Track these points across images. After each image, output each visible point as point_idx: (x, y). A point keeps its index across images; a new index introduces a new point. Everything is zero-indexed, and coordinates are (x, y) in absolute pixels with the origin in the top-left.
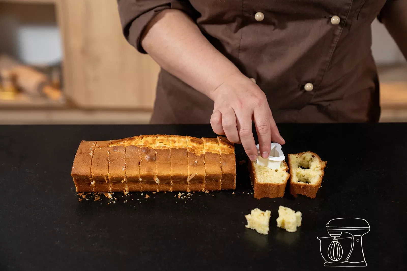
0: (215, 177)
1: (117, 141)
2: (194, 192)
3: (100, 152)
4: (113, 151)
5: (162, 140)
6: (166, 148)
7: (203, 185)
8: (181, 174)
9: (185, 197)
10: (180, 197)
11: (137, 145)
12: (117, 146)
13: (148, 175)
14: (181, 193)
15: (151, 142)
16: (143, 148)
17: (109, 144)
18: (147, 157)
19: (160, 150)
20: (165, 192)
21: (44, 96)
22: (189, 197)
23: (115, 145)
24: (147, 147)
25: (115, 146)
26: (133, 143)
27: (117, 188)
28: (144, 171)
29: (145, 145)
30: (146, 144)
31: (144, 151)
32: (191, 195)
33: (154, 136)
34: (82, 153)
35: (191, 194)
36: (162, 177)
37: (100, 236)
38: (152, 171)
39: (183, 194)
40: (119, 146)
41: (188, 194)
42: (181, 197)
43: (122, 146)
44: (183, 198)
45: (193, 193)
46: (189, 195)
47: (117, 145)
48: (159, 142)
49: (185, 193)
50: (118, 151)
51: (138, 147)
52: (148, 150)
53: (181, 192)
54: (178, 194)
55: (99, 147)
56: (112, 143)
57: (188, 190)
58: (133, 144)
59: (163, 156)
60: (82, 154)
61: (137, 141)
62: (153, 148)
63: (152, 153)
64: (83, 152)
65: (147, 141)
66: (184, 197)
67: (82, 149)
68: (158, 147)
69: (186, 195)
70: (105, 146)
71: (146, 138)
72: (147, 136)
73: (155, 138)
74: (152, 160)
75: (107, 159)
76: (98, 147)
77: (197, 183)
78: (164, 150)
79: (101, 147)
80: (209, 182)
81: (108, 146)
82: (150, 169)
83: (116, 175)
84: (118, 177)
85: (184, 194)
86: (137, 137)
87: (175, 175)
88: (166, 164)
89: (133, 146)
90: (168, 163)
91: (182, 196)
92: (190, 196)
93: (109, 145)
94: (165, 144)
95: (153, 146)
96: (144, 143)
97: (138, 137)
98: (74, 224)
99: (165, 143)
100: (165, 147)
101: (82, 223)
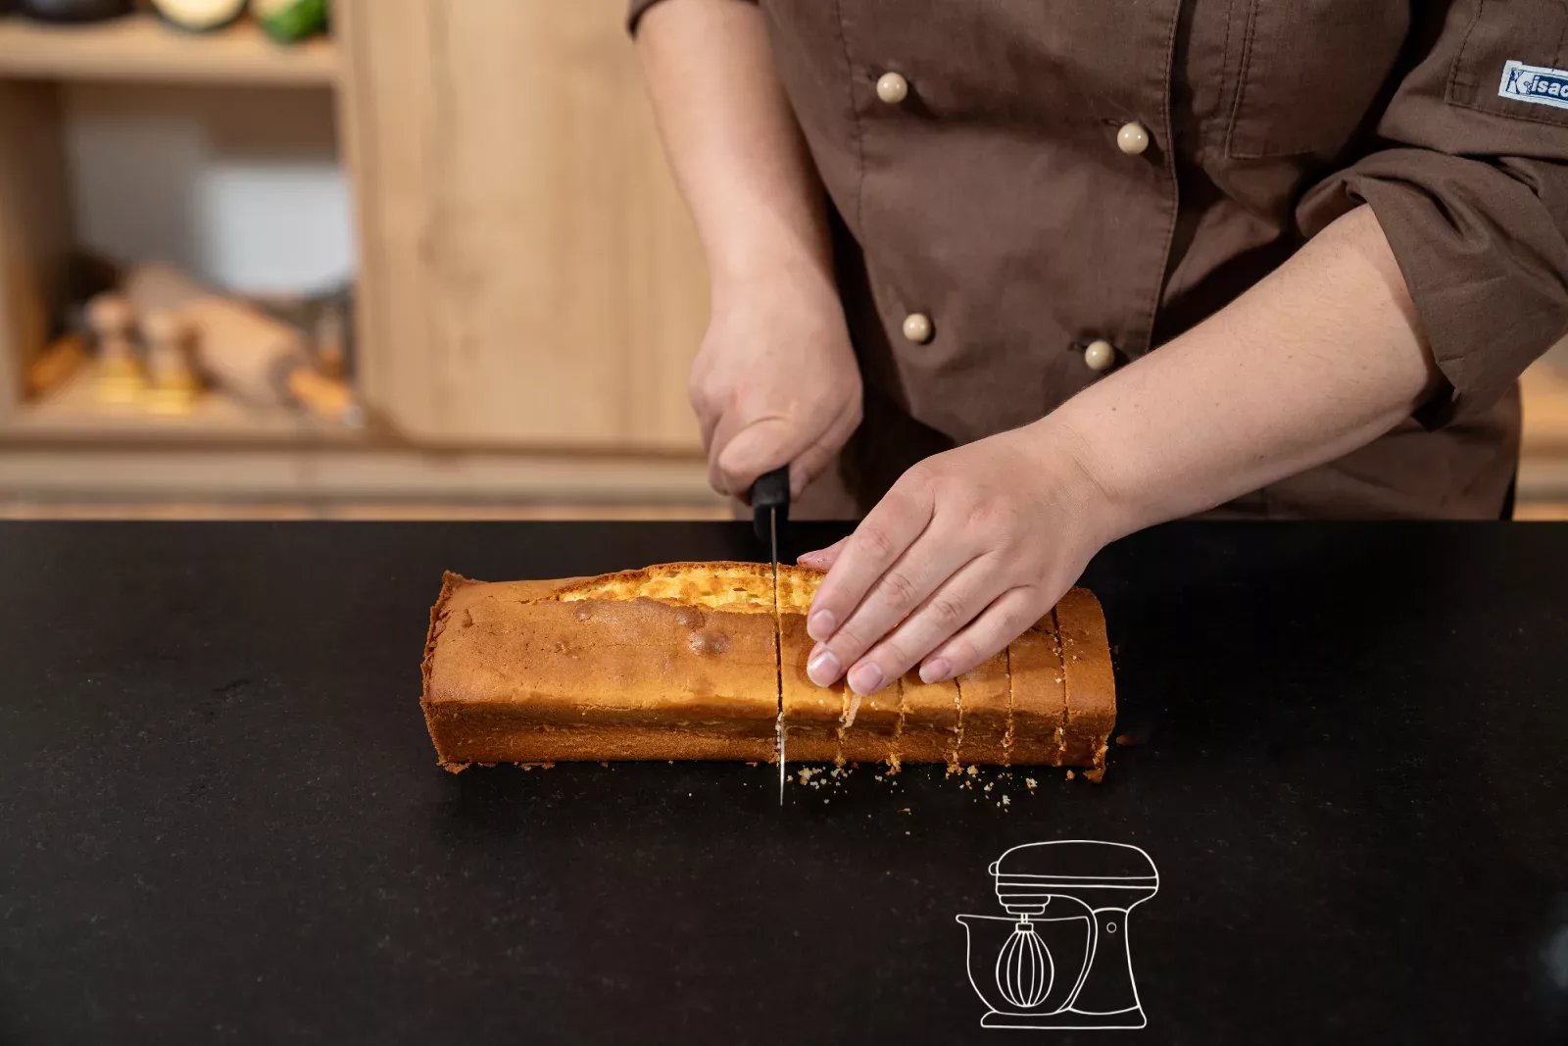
0: (938, 717)
1: (588, 583)
2: (855, 765)
3: (532, 618)
4: (578, 617)
5: (743, 581)
6: (758, 611)
7: (890, 741)
8: (818, 704)
9: (824, 782)
10: (808, 784)
11: (658, 596)
12: (589, 599)
13: (698, 706)
14: (811, 769)
15: (707, 588)
16: (681, 608)
17: (563, 591)
18: (695, 642)
19: (739, 616)
20: (755, 764)
21: (293, 403)
22: (838, 784)
23: (583, 597)
24: (696, 607)
25: (582, 601)
26: (644, 591)
27: (589, 749)
28: (685, 690)
29: (685, 597)
30: (688, 595)
31: (683, 621)
32: (845, 775)
33: (714, 566)
34: (472, 624)
35: (846, 772)
36: (747, 710)
37: (533, 922)
38: (713, 688)
39: (816, 771)
40: (596, 601)
41: (834, 774)
42: (809, 781)
43: (608, 600)
44: (818, 787)
45: (854, 769)
46: (840, 774)
47: (588, 595)
48: (732, 588)
49: (824, 768)
50: (595, 619)
51: (662, 605)
52: (696, 617)
53: (810, 765)
54: (800, 773)
55: (528, 601)
56: (570, 589)
57: (840, 759)
58: (643, 594)
59: (748, 637)
60: (471, 628)
61: (657, 582)
62: (713, 609)
63: (711, 625)
64: (474, 621)
65: (692, 584)
66: (820, 784)
67: (470, 610)
68: (732, 605)
69: (826, 775)
70: (548, 598)
71: (690, 571)
72: (690, 566)
73: (720, 573)
74: (711, 651)
75: (558, 646)
76: (523, 602)
77: (871, 734)
78: (755, 615)
79: (534, 601)
80: (914, 733)
81: (558, 599)
82: (705, 683)
83: (588, 703)
84: (593, 710)
85: (820, 770)
86: (659, 571)
87: (797, 707)
88: (760, 664)
89: (645, 600)
90: (768, 664)
91: (813, 778)
92: (842, 780)
93: (561, 597)
94: (756, 596)
95: (715, 602)
96: (681, 593)
97: (661, 568)
98: (438, 878)
99: (755, 593)
100: (757, 605)
101: (466, 874)
